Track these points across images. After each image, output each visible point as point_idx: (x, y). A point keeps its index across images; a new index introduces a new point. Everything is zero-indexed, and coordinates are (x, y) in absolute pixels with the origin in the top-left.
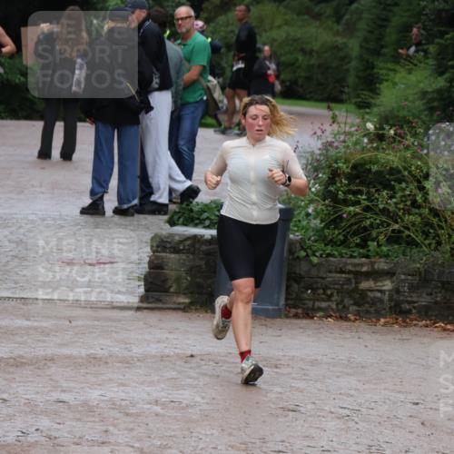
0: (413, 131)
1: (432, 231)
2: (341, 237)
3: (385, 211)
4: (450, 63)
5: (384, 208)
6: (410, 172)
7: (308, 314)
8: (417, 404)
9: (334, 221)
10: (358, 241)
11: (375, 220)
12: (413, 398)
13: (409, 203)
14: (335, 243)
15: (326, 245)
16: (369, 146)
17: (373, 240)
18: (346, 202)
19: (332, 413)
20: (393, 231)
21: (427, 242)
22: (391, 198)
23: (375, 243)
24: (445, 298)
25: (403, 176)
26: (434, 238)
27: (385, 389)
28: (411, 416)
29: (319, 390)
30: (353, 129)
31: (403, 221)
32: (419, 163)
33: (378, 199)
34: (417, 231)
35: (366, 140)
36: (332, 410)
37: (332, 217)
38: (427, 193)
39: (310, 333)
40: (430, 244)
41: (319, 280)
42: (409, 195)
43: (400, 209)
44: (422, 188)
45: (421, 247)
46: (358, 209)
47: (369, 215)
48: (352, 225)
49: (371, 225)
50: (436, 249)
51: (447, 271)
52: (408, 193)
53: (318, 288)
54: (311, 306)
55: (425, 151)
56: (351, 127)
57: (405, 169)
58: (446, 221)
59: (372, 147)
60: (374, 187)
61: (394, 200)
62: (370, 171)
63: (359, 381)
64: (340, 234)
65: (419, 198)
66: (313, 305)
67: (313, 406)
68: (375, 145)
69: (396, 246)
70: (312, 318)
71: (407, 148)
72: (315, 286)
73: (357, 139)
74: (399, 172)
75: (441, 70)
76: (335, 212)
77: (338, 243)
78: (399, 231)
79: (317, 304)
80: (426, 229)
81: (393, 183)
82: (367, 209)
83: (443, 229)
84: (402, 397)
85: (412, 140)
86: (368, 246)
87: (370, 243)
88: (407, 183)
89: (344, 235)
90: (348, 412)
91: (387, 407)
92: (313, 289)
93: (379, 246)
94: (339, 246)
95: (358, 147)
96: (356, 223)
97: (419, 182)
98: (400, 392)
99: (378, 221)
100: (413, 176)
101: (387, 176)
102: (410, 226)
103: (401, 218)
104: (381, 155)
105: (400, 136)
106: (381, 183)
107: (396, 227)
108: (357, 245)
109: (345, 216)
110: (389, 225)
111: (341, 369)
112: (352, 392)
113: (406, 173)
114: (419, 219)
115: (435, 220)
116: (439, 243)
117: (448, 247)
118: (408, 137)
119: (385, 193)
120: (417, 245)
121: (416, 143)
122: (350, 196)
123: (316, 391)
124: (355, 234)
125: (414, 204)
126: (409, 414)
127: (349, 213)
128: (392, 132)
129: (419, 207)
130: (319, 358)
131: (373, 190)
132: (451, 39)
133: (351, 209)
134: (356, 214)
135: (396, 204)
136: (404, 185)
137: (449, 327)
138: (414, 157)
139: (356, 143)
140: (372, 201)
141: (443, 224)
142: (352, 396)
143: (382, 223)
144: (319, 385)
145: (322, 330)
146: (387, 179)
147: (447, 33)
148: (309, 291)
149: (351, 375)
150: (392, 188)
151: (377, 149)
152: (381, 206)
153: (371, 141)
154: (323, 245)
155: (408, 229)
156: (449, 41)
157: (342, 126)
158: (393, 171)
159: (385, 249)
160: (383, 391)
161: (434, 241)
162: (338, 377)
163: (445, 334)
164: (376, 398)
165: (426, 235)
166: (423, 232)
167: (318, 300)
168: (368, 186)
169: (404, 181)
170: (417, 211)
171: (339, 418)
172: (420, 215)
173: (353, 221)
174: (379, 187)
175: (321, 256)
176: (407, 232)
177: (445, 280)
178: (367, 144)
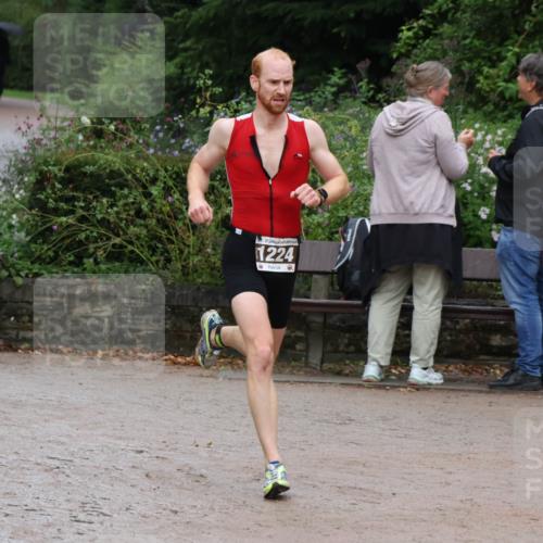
0: (138, 127)
1: (160, 245)
2: (51, 253)
3: (104, 222)
4: (181, 46)
5: (103, 219)
6: (134, 176)
7: (11, 347)
8: (142, 452)
9: (42, 234)
10: (72, 258)
11: (92, 232)
12: (137, 444)
13: (132, 213)
14: (44, 260)
15: (32, 263)
16: (85, 144)
17: (90, 256)
18: (56, 212)
19: (38, 464)
20: (114, 246)
21: (154, 259)
22: (112, 206)
23: (91, 260)
24: (175, 325)
25: (126, 180)
26: (162, 254)
27: (103, 435)
28: (133, 467)
29: (23, 437)
30: (66, 124)
31: (125, 233)
32: (145, 164)
33: (95, 208)
34: (142, 245)
35: (81, 137)
36: (39, 461)
37: (40, 229)
38: (154, 201)
39: (13, 368)
40: (157, 262)
41: (24, 305)
42: (133, 203)
43: (121, 220)
44: (148, 195)
45: (147, 265)
46: (71, 220)
47: (84, 226)
48: (63, 239)
49: (87, 238)
50: (165, 267)
51: (178, 294)
52: (132, 200)
53: (23, 315)
54: (14, 336)
55: (152, 151)
56: (62, 122)
57: (128, 171)
58: (177, 234)
59: (88, 145)
60: (91, 193)
61: (115, 209)
62: (85, 174)
63: (72, 426)
64: (49, 249)
65: (145, 207)
66: (17, 336)
67: (15, 457)
68: (92, 143)
69: (117, 264)
70: (16, 350)
71: (130, 146)
72: (19, 312)
73: (71, 136)
74: (121, 175)
75: (170, 53)
76: (44, 223)
77: (48, 260)
78: (121, 246)
79: (22, 334)
80: (153, 243)
81: (113, 188)
82: (83, 219)
83: (173, 243)
84: (122, 444)
85: (136, 137)
86: (83, 264)
87: (85, 260)
88: (130, 188)
89: (55, 252)
90: (57, 463)
91: (104, 456)
92: (16, 316)
93: (96, 262)
94: (49, 263)
95: (71, 145)
96: (68, 237)
97: (144, 187)
98: (120, 438)
99: (95, 234)
100: (137, 180)
101: (107, 181)
102: (133, 239)
103: (123, 230)
104: (98, 155)
105: (122, 131)
106: (98, 189)
107: (117, 241)
108: (71, 263)
109: (55, 227)
110: (109, 239)
111: (50, 412)
112: (63, 439)
113: (130, 177)
114: (144, 232)
115: (164, 233)
116: (168, 260)
117: (179, 265)
118: (132, 134)
119: (105, 200)
120: (142, 262)
121: (141, 141)
122: (62, 204)
123: (20, 439)
124: (68, 249)
125: (139, 213)
126: (131, 464)
127: (61, 225)
128: (112, 127)
129: (145, 217)
130: (24, 398)
131: (91, 197)
132: (182, 17)
133: (64, 219)
134: (69, 226)
135: (118, 213)
136: (126, 191)
137: (179, 359)
138: (138, 158)
139: (70, 140)
140: (88, 211)
141: (173, 238)
142: (63, 443)
143: (101, 236)
144: (23, 431)
145: (27, 365)
146: (106, 184)
147: (178, 11)
148: (12, 319)
149: (61, 418)
150: (112, 195)
151: (94, 147)
152: (99, 217)
153: (87, 138)
154: (29, 263)
155: (131, 243)
156: (179, 20)
157: (53, 120)
158: (114, 174)
159: (103, 267)
160: (101, 438)
161: (162, 258)
162: (46, 421)
163: (174, 368)
164: (92, 445)
165: (153, 250)
166: (150, 247)
167: (23, 329)
168: (83, 191)
169: (127, 186)
170: (142, 222)
171: (46, 470)
172: (146, 226)
173: (65, 233)
174: (98, 193)
175: (27, 276)
176: (130, 247)
177: (175, 304)
178: (82, 141)
